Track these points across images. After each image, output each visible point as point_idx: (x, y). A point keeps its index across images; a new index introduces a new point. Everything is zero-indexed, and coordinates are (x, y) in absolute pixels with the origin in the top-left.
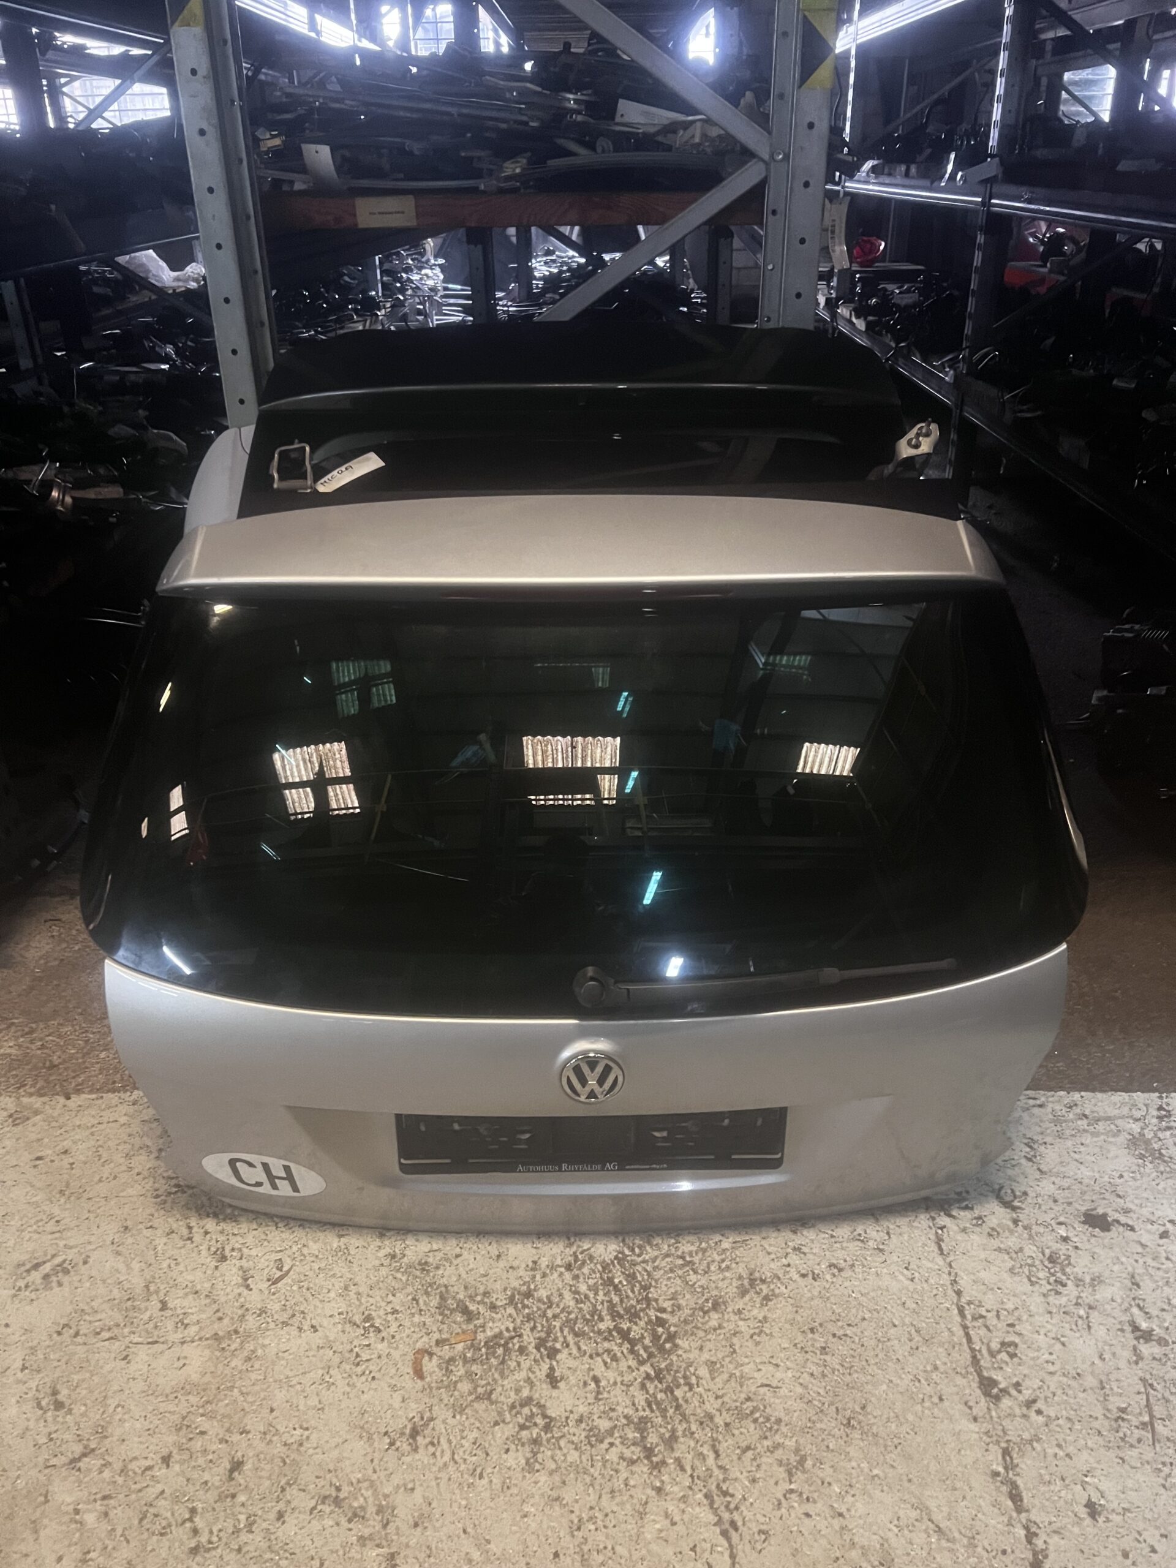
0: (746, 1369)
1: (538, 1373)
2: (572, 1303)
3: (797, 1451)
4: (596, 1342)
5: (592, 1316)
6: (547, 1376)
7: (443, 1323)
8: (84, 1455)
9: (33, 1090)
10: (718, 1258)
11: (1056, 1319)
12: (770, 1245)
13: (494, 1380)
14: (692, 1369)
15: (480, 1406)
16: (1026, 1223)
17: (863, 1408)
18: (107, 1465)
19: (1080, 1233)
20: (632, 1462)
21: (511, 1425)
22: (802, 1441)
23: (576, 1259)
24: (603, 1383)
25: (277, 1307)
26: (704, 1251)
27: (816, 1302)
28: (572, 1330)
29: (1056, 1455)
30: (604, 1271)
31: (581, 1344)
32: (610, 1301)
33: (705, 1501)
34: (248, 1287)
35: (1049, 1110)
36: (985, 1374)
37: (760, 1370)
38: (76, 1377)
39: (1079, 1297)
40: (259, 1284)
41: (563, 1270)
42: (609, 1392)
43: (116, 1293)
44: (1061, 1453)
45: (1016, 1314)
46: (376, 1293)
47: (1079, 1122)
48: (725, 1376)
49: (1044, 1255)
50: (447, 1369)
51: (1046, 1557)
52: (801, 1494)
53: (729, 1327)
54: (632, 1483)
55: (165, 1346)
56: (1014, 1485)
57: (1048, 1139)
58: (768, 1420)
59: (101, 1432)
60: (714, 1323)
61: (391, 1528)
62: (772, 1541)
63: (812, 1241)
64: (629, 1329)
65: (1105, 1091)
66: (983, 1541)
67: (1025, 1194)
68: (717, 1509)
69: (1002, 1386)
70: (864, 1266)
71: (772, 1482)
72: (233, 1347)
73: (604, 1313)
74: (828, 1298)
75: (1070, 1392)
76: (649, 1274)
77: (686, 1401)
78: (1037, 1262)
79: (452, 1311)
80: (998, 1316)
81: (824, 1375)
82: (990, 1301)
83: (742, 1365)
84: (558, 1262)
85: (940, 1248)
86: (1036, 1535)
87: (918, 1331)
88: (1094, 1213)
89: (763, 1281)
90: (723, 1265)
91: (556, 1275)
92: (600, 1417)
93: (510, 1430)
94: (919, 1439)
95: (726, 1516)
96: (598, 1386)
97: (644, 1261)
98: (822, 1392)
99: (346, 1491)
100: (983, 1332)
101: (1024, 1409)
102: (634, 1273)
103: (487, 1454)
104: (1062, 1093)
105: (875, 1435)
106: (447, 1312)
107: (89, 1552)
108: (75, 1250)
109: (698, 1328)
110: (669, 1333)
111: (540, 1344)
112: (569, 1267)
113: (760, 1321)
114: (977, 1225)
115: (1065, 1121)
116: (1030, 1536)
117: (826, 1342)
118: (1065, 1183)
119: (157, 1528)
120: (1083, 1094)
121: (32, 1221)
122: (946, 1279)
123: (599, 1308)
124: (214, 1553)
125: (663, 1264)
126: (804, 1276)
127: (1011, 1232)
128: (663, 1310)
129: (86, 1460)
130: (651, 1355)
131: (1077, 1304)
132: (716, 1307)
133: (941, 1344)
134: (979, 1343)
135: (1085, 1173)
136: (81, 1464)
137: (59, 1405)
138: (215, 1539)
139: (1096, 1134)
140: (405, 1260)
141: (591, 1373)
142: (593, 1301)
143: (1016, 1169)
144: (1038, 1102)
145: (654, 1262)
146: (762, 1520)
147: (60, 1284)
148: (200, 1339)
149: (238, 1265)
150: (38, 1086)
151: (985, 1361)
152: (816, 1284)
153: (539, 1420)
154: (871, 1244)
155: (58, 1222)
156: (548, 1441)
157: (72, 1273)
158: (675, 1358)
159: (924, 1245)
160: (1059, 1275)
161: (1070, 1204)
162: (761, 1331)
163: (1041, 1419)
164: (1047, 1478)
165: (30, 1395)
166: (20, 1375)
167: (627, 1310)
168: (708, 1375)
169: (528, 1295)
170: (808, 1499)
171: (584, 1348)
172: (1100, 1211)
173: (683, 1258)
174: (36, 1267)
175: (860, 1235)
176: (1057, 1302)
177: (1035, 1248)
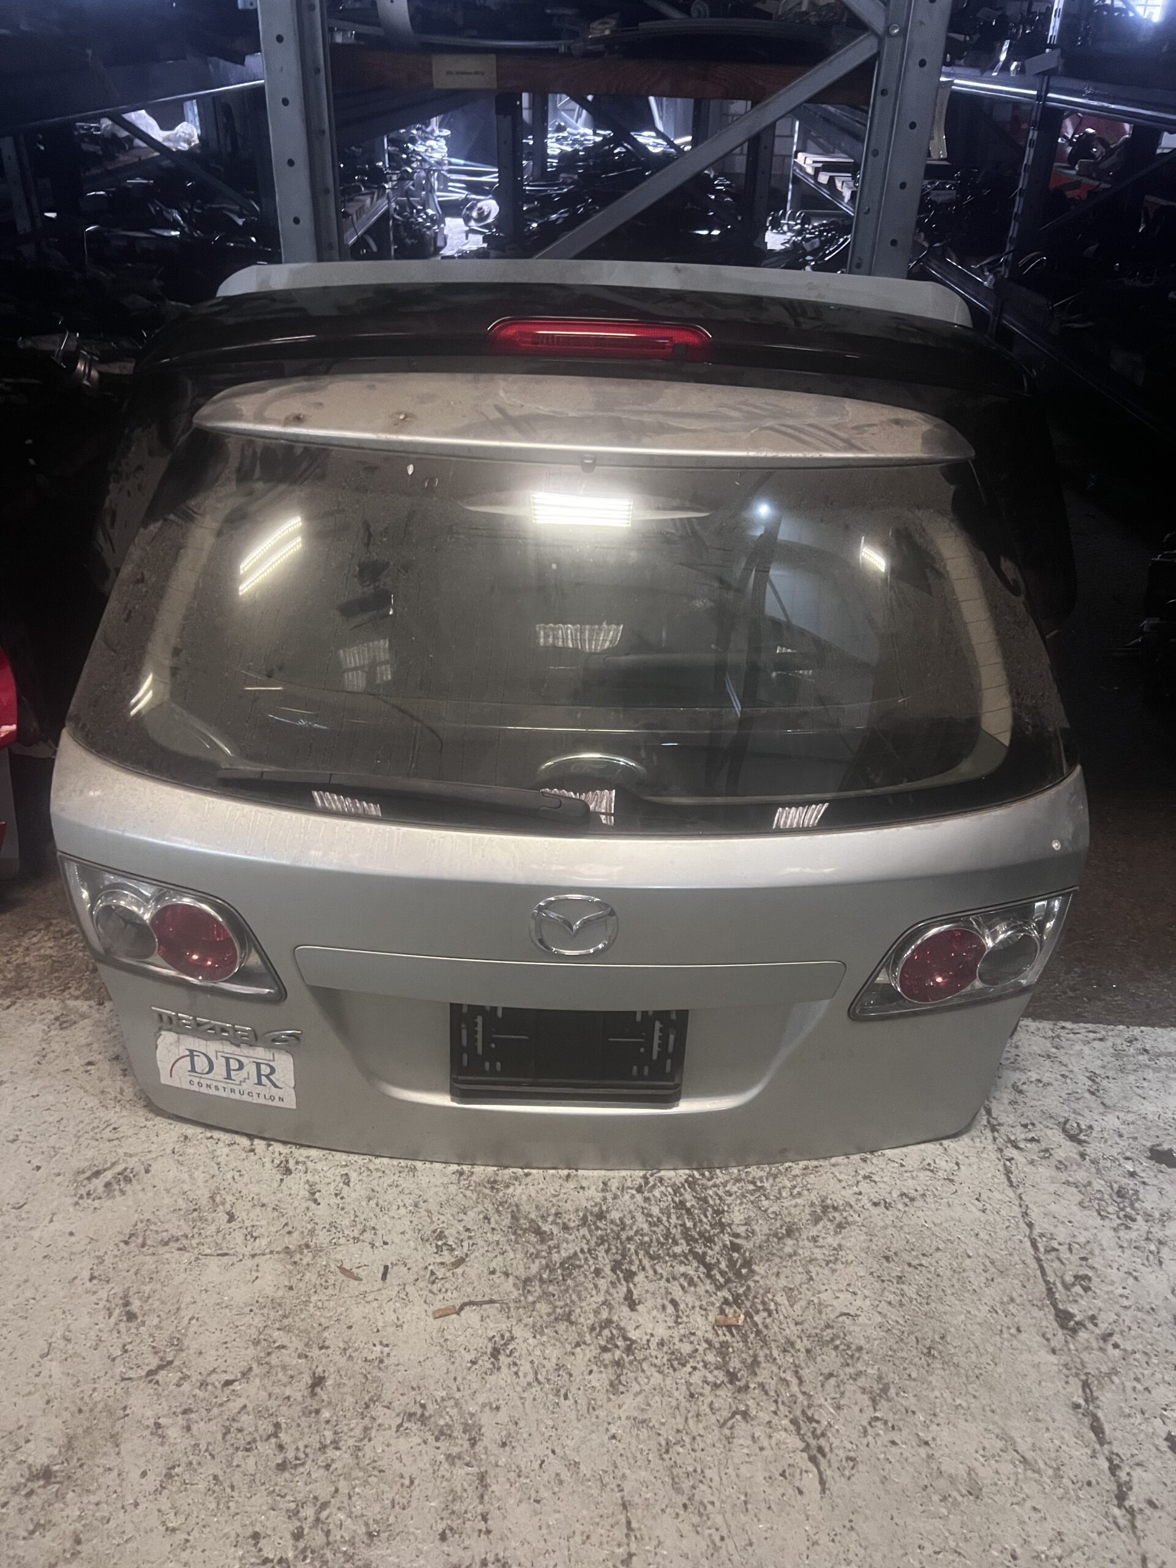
0: (823, 1296)
1: (615, 1295)
2: (645, 1226)
3: (880, 1378)
4: (671, 1266)
5: (666, 1239)
6: (626, 1299)
7: (517, 1242)
8: (160, 1367)
9: (77, 993)
10: (789, 1185)
11: (1128, 1252)
12: (841, 1173)
13: (572, 1301)
14: (770, 1296)
15: (562, 1327)
16: (1093, 1156)
17: (943, 1338)
18: (185, 1378)
19: (1146, 1168)
20: (716, 1386)
21: (592, 1347)
22: (884, 1369)
23: (647, 1183)
24: (682, 1306)
25: (346, 1222)
26: (775, 1177)
27: (890, 1231)
28: (647, 1253)
29: (1134, 1389)
30: (675, 1194)
31: (657, 1267)
32: (683, 1225)
33: (792, 1427)
34: (315, 1201)
35: (1109, 1043)
36: (1060, 1306)
37: (837, 1298)
38: (147, 1289)
39: (1149, 1232)
40: (326, 1196)
41: (634, 1192)
42: (688, 1316)
43: (181, 1203)
44: (1139, 1387)
45: (1088, 1247)
46: (448, 1211)
47: (1141, 1057)
48: (803, 1303)
49: (1112, 1188)
50: (524, 1288)
51: (1131, 1489)
52: (886, 1423)
53: (804, 1253)
54: (716, 1406)
55: (235, 1259)
56: (1095, 1418)
57: (1110, 1074)
58: (849, 1348)
59: (177, 1344)
60: (788, 1250)
61: (479, 1448)
62: (861, 1467)
63: (882, 1169)
64: (705, 1254)
65: (1165, 1027)
66: (1068, 1472)
67: (1091, 1127)
68: (803, 1435)
69: (1077, 1319)
70: (935, 1196)
71: (857, 1409)
72: (305, 1262)
73: (678, 1236)
74: (901, 1228)
75: (1145, 1326)
76: (720, 1198)
77: (766, 1327)
78: (1106, 1197)
79: (525, 1231)
80: (1070, 1250)
81: (901, 1305)
82: (1062, 1234)
83: (819, 1292)
84: (629, 1184)
85: (1009, 1179)
86: (1118, 1467)
87: (992, 1263)
88: (1159, 1148)
89: (835, 1209)
90: (795, 1192)
91: (627, 1197)
92: (681, 1340)
93: (591, 1352)
94: (1000, 1370)
95: (813, 1443)
96: (677, 1310)
97: (715, 1186)
98: (901, 1322)
99: (431, 1408)
100: (1056, 1264)
101: (1101, 1343)
102: (706, 1197)
103: (571, 1375)
104: (1121, 1027)
105: (957, 1366)
106: (519, 1232)
107: (174, 1467)
108: (135, 1159)
109: (773, 1254)
110: (744, 1259)
111: (616, 1266)
112: (639, 1190)
113: (835, 1249)
114: (1044, 1158)
115: (1127, 1056)
116: (1114, 1469)
117: (902, 1272)
118: (1130, 1118)
119: (242, 1443)
120: (1143, 1028)
121: (89, 1128)
122: (1017, 1212)
123: (673, 1231)
124: (301, 1469)
125: (735, 1189)
126: (876, 1204)
127: (1079, 1165)
128: (737, 1236)
129: (162, 1373)
130: (728, 1281)
131: (1147, 1239)
132: (789, 1233)
133: (1016, 1276)
134: (1053, 1274)
135: (1149, 1109)
136: (158, 1377)
137: (131, 1316)
138: (302, 1456)
139: (1158, 1070)
140: (474, 1178)
141: (670, 1297)
142: (667, 1224)
143: (1081, 1102)
144: (1098, 1036)
145: (725, 1186)
146: (849, 1446)
147: (123, 1192)
148: (271, 1252)
149: (304, 1179)
150: (83, 988)
151: (1060, 1293)
152: (889, 1213)
153: (620, 1343)
154: (941, 1173)
155: (115, 1129)
156: (631, 1363)
157: (134, 1182)
158: (752, 1284)
159: (994, 1176)
160: (1128, 1210)
161: (1135, 1139)
162: (837, 1259)
163: (1117, 1352)
164: (1127, 1411)
165: (101, 1305)
166: (88, 1285)
167: (701, 1234)
168: (786, 1302)
169: (601, 1216)
170: (893, 1427)
171: (660, 1270)
172: (1166, 1147)
173: (753, 1183)
174: (97, 1174)
175: (929, 1164)
176: (1127, 1237)
177: (1103, 1182)
